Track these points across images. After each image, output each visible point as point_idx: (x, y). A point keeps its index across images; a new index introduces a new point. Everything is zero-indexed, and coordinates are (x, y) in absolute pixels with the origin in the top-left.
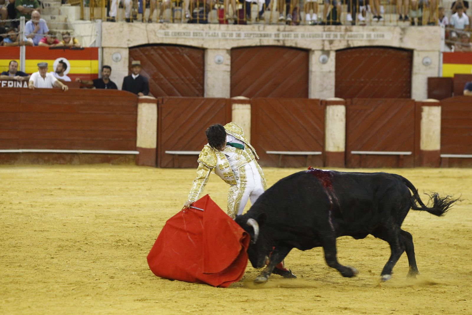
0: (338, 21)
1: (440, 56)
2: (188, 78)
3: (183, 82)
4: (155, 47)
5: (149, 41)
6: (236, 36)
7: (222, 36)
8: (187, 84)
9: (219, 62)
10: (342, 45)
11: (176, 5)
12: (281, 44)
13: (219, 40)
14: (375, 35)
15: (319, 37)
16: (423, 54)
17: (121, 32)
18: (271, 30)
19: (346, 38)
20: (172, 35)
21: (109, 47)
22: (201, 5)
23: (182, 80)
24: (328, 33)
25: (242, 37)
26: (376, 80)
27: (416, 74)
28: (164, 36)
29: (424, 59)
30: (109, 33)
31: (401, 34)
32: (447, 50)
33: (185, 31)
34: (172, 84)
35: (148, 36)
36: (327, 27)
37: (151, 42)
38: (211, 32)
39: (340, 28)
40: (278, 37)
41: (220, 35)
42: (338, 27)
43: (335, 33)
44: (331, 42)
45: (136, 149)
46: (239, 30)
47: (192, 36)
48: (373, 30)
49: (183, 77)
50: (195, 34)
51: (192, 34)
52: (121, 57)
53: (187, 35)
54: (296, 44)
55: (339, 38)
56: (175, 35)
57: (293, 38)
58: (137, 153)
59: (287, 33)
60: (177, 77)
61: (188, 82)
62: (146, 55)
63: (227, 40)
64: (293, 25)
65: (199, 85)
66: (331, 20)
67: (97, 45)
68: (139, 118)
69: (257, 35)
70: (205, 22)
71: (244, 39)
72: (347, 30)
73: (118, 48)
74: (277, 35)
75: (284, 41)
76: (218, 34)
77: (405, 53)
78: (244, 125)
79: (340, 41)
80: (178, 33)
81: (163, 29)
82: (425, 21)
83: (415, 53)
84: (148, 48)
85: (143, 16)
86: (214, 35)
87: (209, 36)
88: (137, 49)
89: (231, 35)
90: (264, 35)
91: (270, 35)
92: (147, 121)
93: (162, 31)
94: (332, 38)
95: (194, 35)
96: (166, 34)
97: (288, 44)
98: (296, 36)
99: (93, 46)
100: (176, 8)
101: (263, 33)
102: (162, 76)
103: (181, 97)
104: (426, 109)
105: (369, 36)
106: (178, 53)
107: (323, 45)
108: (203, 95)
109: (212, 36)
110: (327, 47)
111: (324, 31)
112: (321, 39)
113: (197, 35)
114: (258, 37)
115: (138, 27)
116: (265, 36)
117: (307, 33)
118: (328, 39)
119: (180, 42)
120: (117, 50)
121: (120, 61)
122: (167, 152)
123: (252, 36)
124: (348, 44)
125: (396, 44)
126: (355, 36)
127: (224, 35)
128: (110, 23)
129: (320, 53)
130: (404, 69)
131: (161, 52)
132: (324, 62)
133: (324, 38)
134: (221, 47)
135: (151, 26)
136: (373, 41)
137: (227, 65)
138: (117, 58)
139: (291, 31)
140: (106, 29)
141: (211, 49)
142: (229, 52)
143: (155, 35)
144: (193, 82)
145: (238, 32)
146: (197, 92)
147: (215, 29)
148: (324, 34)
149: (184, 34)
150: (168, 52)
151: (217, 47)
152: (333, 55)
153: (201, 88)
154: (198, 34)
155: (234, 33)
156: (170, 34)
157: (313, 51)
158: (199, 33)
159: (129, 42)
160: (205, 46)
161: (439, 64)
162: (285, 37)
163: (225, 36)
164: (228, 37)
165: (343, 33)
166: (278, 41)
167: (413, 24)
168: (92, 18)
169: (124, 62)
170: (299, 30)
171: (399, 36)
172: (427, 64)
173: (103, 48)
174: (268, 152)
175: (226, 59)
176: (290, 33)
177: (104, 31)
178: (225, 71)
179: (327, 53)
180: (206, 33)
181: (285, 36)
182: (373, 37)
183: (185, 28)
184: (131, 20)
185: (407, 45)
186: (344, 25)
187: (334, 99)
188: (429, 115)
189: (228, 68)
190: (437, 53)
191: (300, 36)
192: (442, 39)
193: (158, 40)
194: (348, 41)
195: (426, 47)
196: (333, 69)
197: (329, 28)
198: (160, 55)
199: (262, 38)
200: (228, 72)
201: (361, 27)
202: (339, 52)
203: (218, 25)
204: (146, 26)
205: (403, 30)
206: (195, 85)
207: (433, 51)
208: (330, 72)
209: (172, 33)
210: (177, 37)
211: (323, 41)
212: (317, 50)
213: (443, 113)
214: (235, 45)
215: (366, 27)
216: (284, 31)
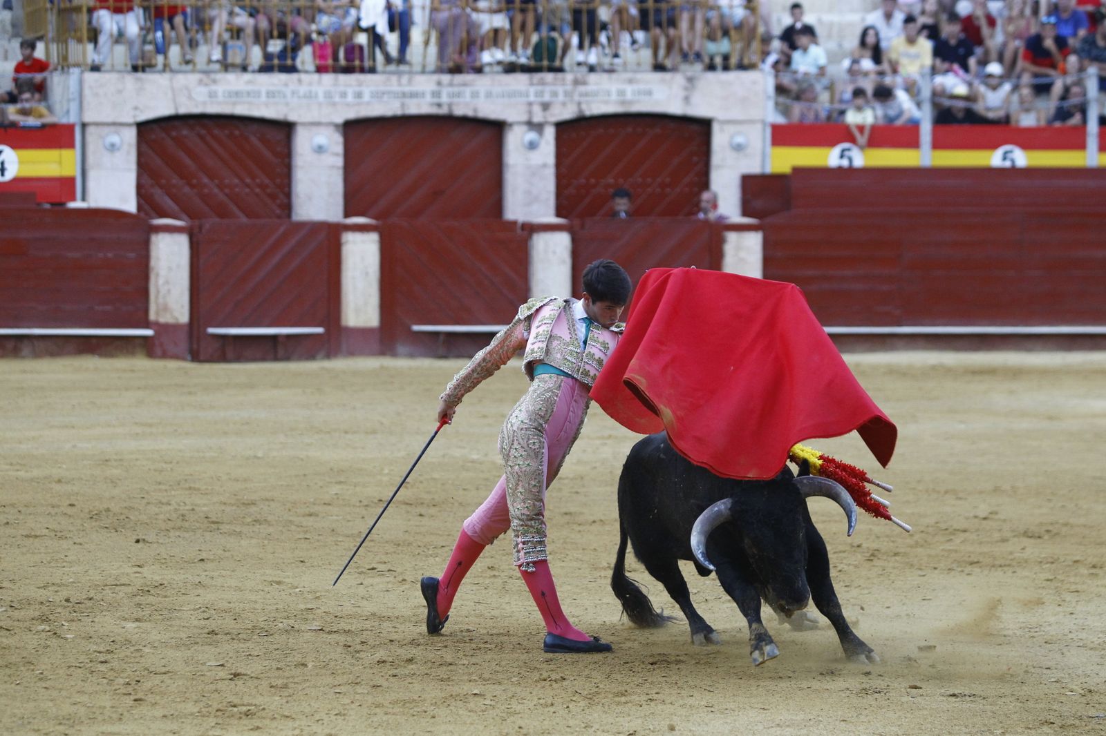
0: (557, 63)
1: (764, 130)
2: (258, 181)
3: (247, 190)
4: (191, 122)
5: (176, 109)
6: (355, 97)
7: (325, 97)
8: (257, 195)
9: (320, 150)
10: (568, 113)
11: (232, 37)
12: (444, 111)
13: (320, 104)
14: (634, 93)
15: (521, 96)
16: (731, 129)
17: (120, 92)
18: (425, 84)
19: (576, 98)
20: (224, 96)
21: (97, 124)
22: (282, 36)
23: (248, 186)
24: (540, 88)
25: (366, 97)
26: (640, 180)
27: (719, 167)
28: (207, 99)
29: (732, 137)
30: (97, 95)
31: (686, 89)
32: (780, 120)
33: (250, 88)
34: (227, 195)
35: (174, 100)
36: (537, 76)
37: (183, 110)
38: (303, 90)
39: (563, 80)
40: (439, 97)
41: (321, 95)
42: (560, 75)
43: (553, 88)
44: (546, 106)
45: (147, 324)
46: (360, 84)
47: (263, 98)
48: (630, 81)
49: (248, 180)
50: (270, 94)
51: (264, 94)
52: (122, 141)
53: (254, 97)
54: (475, 110)
55: (561, 98)
56: (230, 97)
57: (468, 98)
58: (149, 332)
59: (456, 89)
60: (236, 181)
61: (257, 190)
62: (173, 139)
63: (334, 104)
64: (468, 73)
65: (281, 196)
66: (545, 63)
67: (72, 119)
68: (153, 263)
69: (396, 95)
70: (292, 69)
71: (368, 103)
72: (577, 82)
73: (114, 124)
74: (436, 94)
75: (450, 105)
76: (316, 94)
77: (695, 127)
78: (367, 274)
79: (564, 104)
80: (237, 94)
81: (206, 85)
82: (733, 61)
83: (716, 128)
84: (176, 123)
85: (166, 57)
86: (310, 96)
87: (299, 97)
88: (155, 126)
89: (344, 95)
90: (411, 93)
91: (423, 95)
92: (170, 269)
93: (204, 90)
94: (547, 98)
95: (268, 97)
96: (212, 95)
97: (459, 111)
98: (475, 95)
99: (64, 121)
100: (230, 43)
101: (407, 89)
102: (206, 180)
103: (244, 219)
104: (732, 238)
105: (621, 93)
106: (237, 133)
107: (530, 113)
108: (289, 215)
109: (305, 97)
110: (538, 117)
111: (532, 84)
112: (524, 100)
113: (274, 97)
114: (398, 97)
115: (155, 81)
116: (413, 95)
117: (497, 89)
118: (540, 99)
119: (241, 110)
120: (112, 128)
121: (118, 149)
122: (211, 330)
123: (385, 98)
124: (580, 111)
125: (675, 108)
126: (595, 94)
127: (328, 95)
128: (95, 75)
129: (524, 128)
130: (695, 159)
131: (203, 132)
132: (532, 146)
133: (532, 98)
134: (324, 120)
135: (181, 80)
136: (631, 103)
137: (337, 154)
138: (113, 145)
139: (465, 85)
140: (91, 87)
141: (304, 124)
142: (341, 129)
143: (190, 97)
144: (269, 191)
145: (357, 89)
146: (278, 211)
147: (310, 84)
148: (532, 90)
149: (248, 94)
150: (216, 132)
151: (316, 119)
152: (550, 133)
153: (286, 201)
154: (276, 94)
155: (350, 92)
156: (220, 94)
157: (511, 125)
158: (279, 92)
159: (138, 113)
160: (292, 117)
161: (764, 147)
162: (453, 97)
163: (331, 97)
164: (337, 99)
165: (569, 88)
166: (439, 105)
167: (711, 67)
168: (65, 64)
169: (128, 153)
170: (481, 83)
171: (682, 94)
172: (738, 148)
173: (84, 126)
174: (416, 328)
175: (335, 143)
176: (462, 89)
177: (87, 92)
178: (333, 167)
179: (538, 127)
180: (293, 93)
181: (453, 95)
182: (629, 96)
183: (249, 82)
184: (140, 69)
185: (699, 110)
186: (572, 71)
187: (554, 220)
188: (738, 248)
189: (339, 161)
190: (759, 127)
191: (482, 95)
192: (769, 97)
193: (197, 106)
194: (579, 104)
195: (736, 114)
196: (550, 159)
197: (542, 79)
198: (202, 138)
199: (407, 101)
200: (338, 168)
201: (605, 76)
202: (561, 127)
203: (316, 76)
204: (171, 80)
205: (690, 80)
206: (273, 197)
207: (751, 122)
208: (545, 166)
209: (224, 92)
210: (234, 99)
211: (530, 104)
212: (519, 123)
213: (767, 245)
214: (352, 115)
215: (614, 76)
216: (451, 84)
